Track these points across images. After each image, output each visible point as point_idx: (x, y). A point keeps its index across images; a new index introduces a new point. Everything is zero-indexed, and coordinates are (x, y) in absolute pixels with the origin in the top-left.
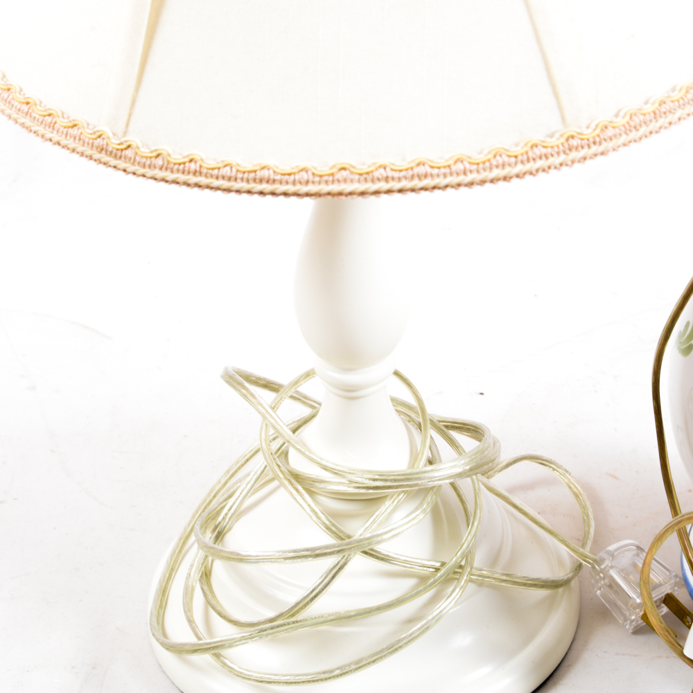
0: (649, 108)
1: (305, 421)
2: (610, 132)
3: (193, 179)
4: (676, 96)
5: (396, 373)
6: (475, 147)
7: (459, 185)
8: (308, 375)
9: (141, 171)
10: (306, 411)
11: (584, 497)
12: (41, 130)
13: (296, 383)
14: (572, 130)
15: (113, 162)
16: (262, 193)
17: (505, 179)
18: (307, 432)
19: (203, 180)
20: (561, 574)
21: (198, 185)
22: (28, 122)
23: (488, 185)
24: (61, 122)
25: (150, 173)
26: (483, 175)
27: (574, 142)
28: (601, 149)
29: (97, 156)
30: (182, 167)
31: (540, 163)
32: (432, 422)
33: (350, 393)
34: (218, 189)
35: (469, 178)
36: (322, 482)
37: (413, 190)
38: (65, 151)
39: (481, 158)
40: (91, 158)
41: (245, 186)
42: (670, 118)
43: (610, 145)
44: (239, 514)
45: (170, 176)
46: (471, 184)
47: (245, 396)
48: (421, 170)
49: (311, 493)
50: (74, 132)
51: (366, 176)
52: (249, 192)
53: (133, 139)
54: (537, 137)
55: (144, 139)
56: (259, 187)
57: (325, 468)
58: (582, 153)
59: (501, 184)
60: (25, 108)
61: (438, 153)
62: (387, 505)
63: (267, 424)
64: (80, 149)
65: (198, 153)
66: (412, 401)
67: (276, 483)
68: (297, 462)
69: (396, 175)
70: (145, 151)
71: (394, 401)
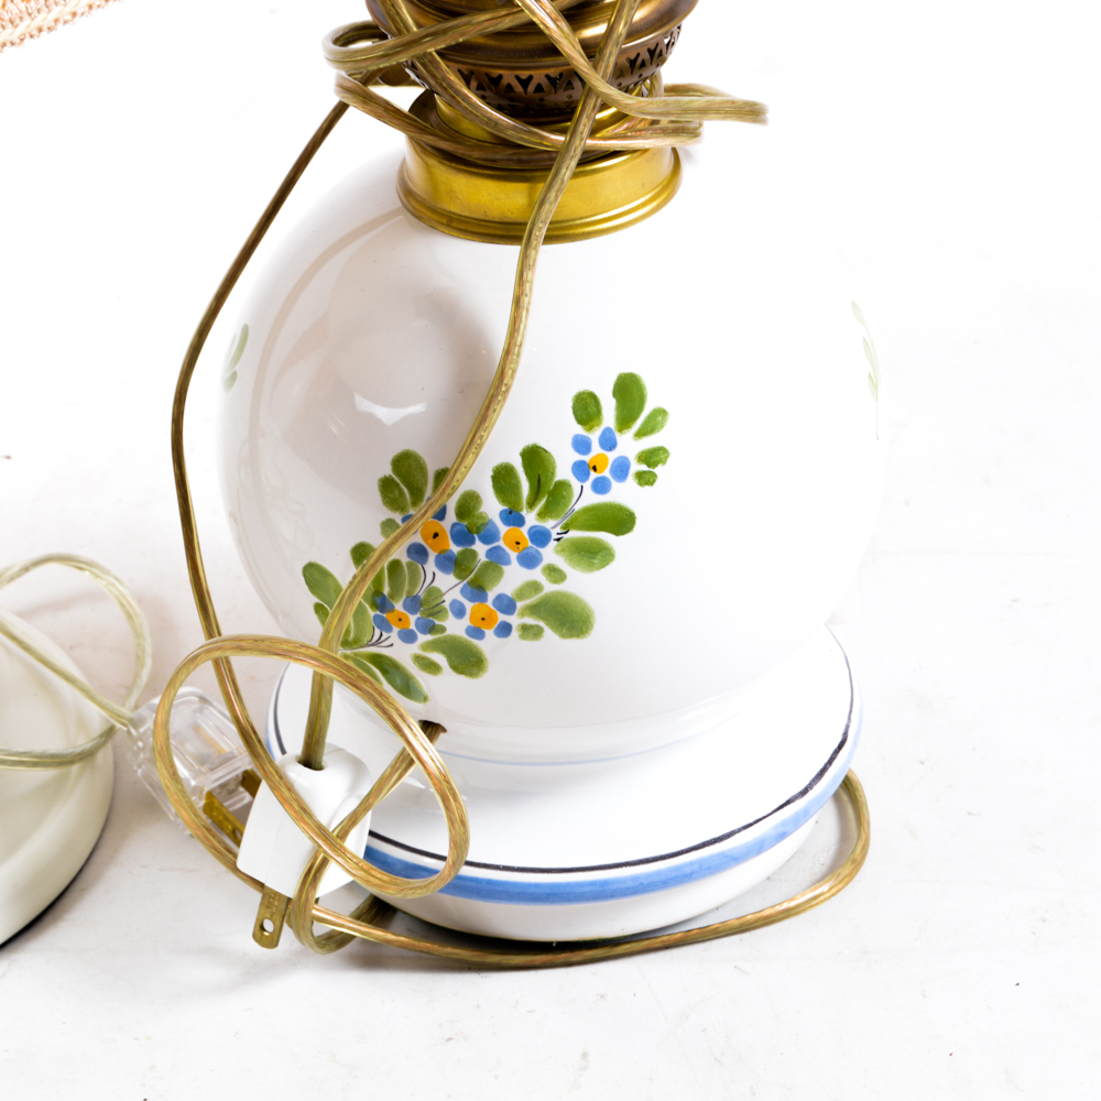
20: (81, 743)
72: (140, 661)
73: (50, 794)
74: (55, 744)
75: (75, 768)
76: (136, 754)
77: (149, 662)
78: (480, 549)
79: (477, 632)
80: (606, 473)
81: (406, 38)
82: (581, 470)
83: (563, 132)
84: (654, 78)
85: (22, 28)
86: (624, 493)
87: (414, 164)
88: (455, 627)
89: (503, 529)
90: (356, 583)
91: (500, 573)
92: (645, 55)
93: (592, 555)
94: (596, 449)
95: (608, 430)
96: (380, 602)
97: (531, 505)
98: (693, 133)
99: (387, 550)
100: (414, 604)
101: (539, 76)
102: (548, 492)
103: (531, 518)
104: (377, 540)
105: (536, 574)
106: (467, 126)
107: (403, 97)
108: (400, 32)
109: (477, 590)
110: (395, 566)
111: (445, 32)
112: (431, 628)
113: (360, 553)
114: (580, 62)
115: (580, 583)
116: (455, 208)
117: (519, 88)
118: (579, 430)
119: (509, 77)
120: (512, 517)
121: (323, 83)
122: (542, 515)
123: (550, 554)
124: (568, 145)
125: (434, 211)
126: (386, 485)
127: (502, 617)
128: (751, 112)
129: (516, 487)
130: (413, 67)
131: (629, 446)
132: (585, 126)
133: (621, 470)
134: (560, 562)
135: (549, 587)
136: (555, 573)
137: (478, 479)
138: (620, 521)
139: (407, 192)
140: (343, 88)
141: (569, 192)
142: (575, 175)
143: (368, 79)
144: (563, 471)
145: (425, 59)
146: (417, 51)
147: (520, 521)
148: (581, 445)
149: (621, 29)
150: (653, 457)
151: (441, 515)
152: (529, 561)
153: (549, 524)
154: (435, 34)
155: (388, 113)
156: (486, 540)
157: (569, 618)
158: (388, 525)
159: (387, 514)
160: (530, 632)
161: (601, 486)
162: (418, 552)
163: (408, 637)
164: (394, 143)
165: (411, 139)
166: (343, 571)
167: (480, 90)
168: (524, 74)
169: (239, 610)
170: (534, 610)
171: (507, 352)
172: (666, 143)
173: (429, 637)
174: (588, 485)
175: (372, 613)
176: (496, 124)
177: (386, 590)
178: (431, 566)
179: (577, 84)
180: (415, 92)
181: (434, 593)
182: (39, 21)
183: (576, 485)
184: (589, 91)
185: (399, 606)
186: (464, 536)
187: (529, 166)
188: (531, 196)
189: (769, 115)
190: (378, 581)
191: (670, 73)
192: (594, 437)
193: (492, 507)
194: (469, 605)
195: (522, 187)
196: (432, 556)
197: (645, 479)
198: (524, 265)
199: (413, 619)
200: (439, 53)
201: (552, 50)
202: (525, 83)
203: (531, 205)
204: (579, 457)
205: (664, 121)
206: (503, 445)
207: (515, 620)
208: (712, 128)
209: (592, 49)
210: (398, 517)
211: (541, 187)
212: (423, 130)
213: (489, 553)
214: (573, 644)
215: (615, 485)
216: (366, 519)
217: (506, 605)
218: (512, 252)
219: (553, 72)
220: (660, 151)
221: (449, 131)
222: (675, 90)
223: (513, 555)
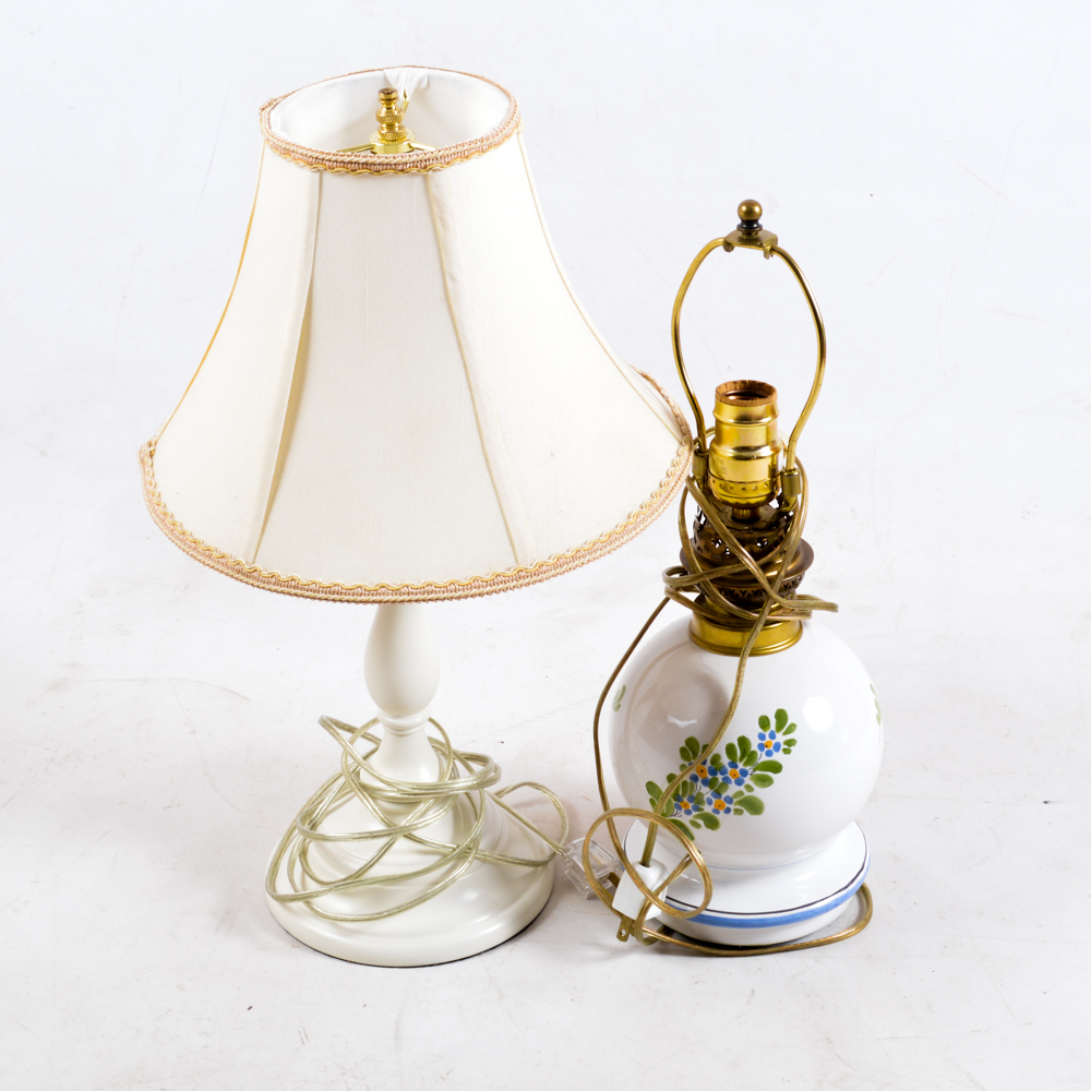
0: (569, 554)
1: (373, 752)
2: (545, 568)
3: (294, 591)
4: (586, 547)
5: (431, 720)
6: (463, 576)
7: (452, 598)
8: (375, 721)
9: (263, 585)
10: (373, 746)
11: (564, 811)
12: (203, 559)
13: (367, 726)
14: (522, 566)
15: (246, 580)
16: (334, 600)
17: (480, 595)
18: (373, 759)
19: (299, 592)
20: (540, 858)
21: (296, 595)
22: (195, 554)
23: (470, 599)
24: (215, 554)
25: (268, 586)
26: (467, 592)
27: (522, 574)
28: (539, 578)
29: (236, 576)
30: (287, 584)
31: (501, 586)
32: (455, 753)
33: (399, 732)
34: (308, 597)
35: (458, 594)
36: (380, 790)
37: (424, 600)
38: (217, 572)
39: (466, 582)
40: (232, 576)
41: (324, 596)
42: (582, 560)
43: (545, 576)
44: (327, 813)
45: (280, 589)
46: (459, 598)
47: (332, 734)
48: (429, 588)
49: (373, 798)
50: (223, 560)
51: (396, 591)
52: (326, 599)
53: (258, 566)
54: (499, 571)
55: (264, 566)
56: (332, 597)
57: (382, 781)
58: (527, 580)
59: (478, 598)
60: (193, 545)
61: (440, 579)
62: (422, 807)
63: (347, 753)
64: (226, 571)
65: (297, 575)
66: (442, 739)
67: (352, 794)
68: (365, 778)
69: (414, 591)
70: (264, 573)
71: (430, 739)
72: (563, 827)
73: (531, 878)
74: (531, 856)
75: (540, 868)
76: (565, 864)
77: (568, 827)
78: (720, 777)
79: (716, 811)
80: (771, 748)
81: (698, 574)
82: (761, 747)
83: (758, 613)
84: (793, 593)
85: (564, 568)
86: (778, 757)
87: (696, 623)
88: (708, 809)
89: (729, 769)
90: (668, 791)
91: (727, 787)
92: (791, 584)
93: (765, 781)
94: (768, 739)
95: (772, 731)
96: (677, 797)
97: (741, 760)
98: (808, 615)
99: (682, 776)
100: (692, 799)
101: (749, 590)
102: (748, 755)
103: (741, 765)
104: (678, 773)
105: (742, 788)
106: (718, 609)
107: (692, 596)
108: (695, 572)
109: (718, 794)
110: (685, 783)
111: (713, 573)
112: (698, 809)
113: (671, 778)
114: (767, 586)
115: (760, 793)
116: (712, 641)
117: (741, 595)
118: (761, 731)
119: (737, 591)
120: (733, 765)
121: (659, 589)
122: (745, 764)
123: (748, 780)
124: (760, 618)
125: (704, 642)
126: (683, 750)
127: (727, 805)
128: (832, 607)
129: (735, 753)
130: (698, 585)
131: (781, 738)
132: (767, 611)
133: (777, 747)
134: (752, 784)
135: (747, 794)
136: (749, 788)
137: (720, 749)
138: (776, 768)
139: (692, 635)
140: (667, 591)
141: (759, 636)
142: (762, 630)
143: (678, 589)
144: (754, 747)
145: (705, 583)
146: (702, 579)
147: (736, 767)
148: (762, 737)
149: (783, 573)
150: (790, 743)
151: (704, 763)
152: (739, 783)
153: (748, 768)
154: (709, 574)
155: (686, 602)
156: (722, 774)
157: (755, 807)
158: (683, 767)
159: (682, 762)
160: (738, 812)
161: (769, 754)
162: (695, 778)
163: (688, 812)
164: (688, 613)
165: (695, 613)
166: (663, 785)
167: (725, 596)
168: (743, 590)
169: (616, 799)
170: (740, 803)
171: (734, 699)
172: (797, 618)
173: (697, 813)
174: (764, 753)
175: (674, 802)
176: (731, 608)
177: (680, 793)
178: (699, 784)
179: (764, 594)
180: (697, 595)
181: (700, 794)
182: (570, 565)
183: (759, 752)
184: (769, 597)
185: (685, 800)
186: (713, 772)
187: (744, 626)
188: (743, 637)
189: (839, 609)
190: (677, 790)
191: (799, 591)
192: (767, 734)
193: (725, 760)
194: (714, 800)
195: (740, 634)
196: (700, 779)
197: (787, 751)
198: (741, 665)
199: (691, 805)
200: (711, 581)
201: (755, 581)
202: (744, 593)
203: (743, 641)
204: (760, 742)
205: (797, 610)
206: (731, 735)
207: (732, 807)
208: (815, 613)
209: (771, 581)
210: (687, 763)
211: (748, 634)
212: (701, 610)
213: (723, 779)
214: (755, 818)
215: (775, 753)
216: (673, 764)
217: (729, 800)
218: (736, 660)
219: (755, 589)
220: (794, 622)
221: (710, 610)
222: (801, 597)
223: (733, 780)
